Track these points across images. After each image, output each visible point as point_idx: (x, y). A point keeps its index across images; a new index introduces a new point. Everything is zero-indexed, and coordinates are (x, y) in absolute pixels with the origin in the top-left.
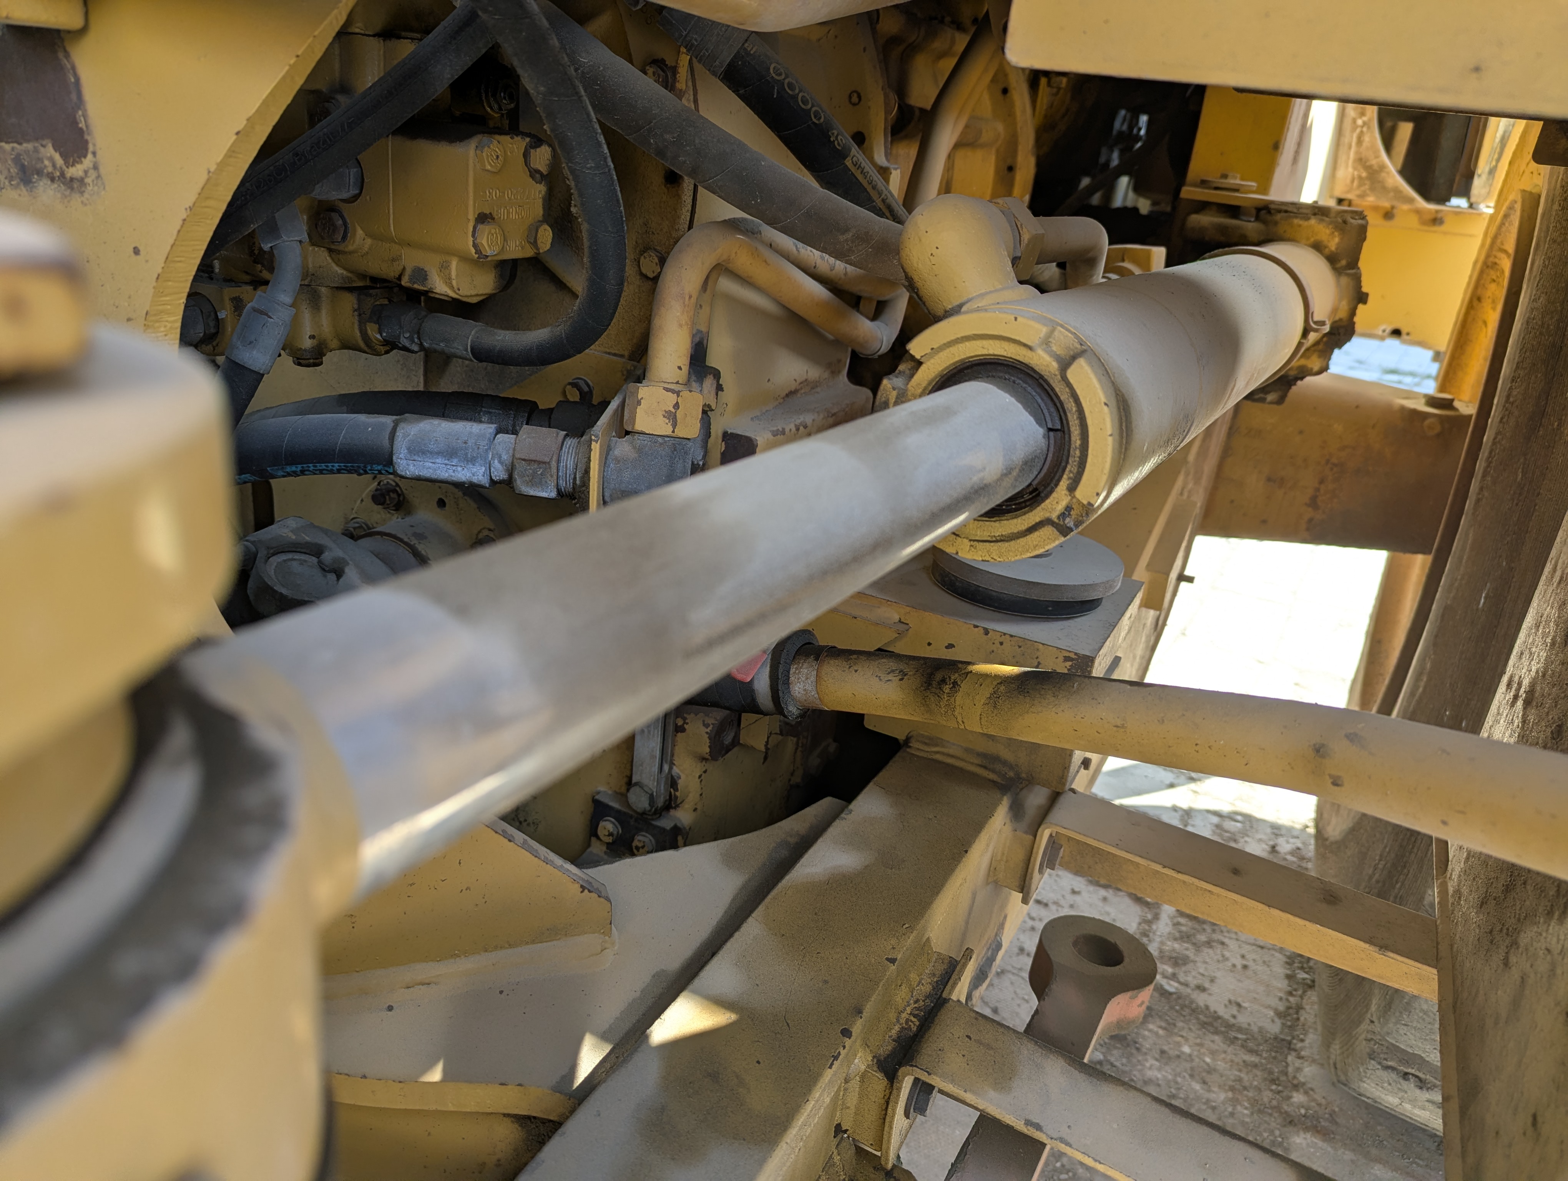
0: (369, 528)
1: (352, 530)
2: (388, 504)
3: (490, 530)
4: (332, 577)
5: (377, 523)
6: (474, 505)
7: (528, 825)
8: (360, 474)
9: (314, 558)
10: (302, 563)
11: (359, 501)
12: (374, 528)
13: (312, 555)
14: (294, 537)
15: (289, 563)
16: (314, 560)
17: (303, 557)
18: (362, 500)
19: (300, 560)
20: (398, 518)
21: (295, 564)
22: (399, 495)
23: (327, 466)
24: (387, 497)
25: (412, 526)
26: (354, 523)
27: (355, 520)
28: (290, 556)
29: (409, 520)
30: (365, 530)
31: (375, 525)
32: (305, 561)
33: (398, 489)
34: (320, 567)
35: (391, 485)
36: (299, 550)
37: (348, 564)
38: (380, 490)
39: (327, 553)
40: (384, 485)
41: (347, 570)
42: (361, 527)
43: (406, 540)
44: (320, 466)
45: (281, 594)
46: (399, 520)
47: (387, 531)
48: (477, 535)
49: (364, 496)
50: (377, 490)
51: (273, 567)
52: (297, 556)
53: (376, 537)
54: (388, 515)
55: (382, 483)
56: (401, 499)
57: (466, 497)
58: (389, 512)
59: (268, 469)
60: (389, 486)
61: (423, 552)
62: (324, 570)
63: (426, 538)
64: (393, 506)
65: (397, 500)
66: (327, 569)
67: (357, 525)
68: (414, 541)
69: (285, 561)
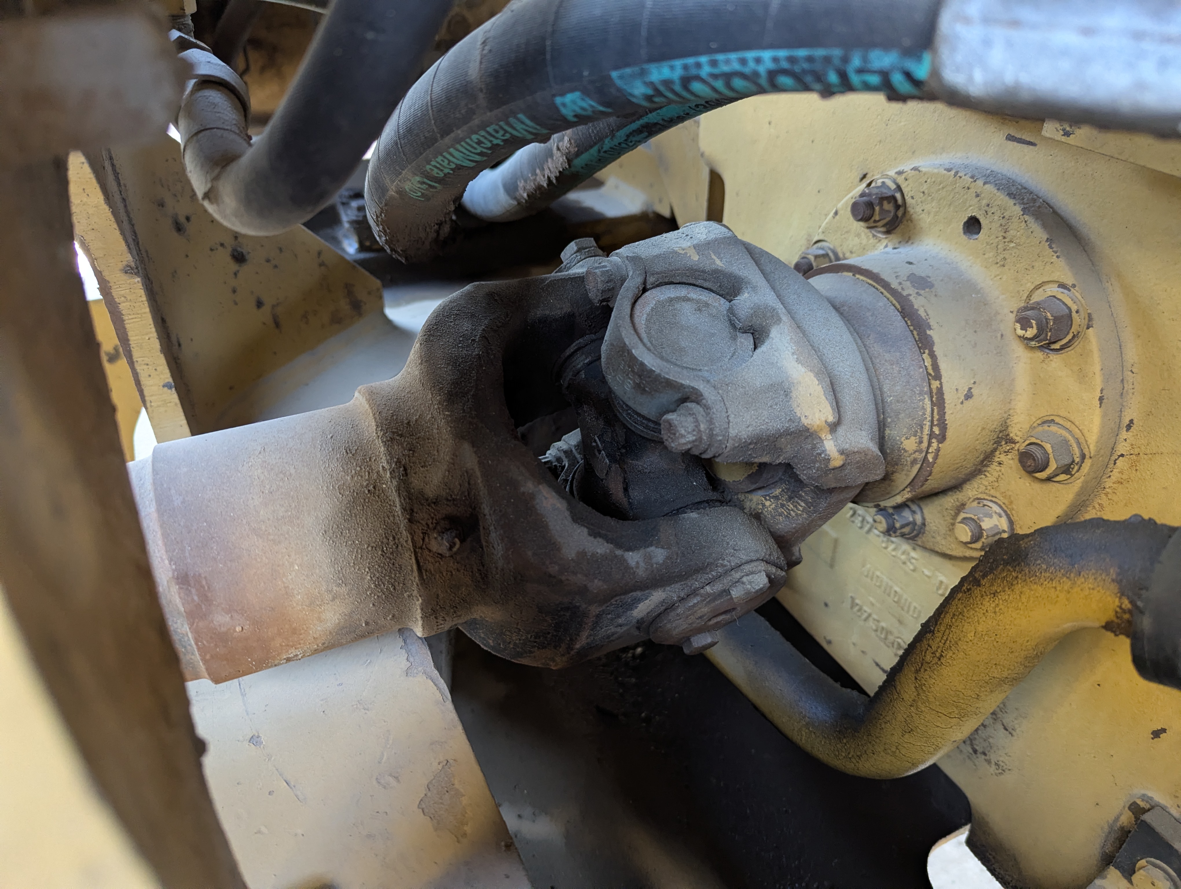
0: (838, 258)
1: (812, 258)
2: (875, 221)
3: (1062, 286)
4: (747, 341)
5: (851, 252)
6: (1040, 233)
7: (989, 762)
8: (827, 92)
9: (723, 301)
10: (701, 307)
11: (832, 214)
12: (845, 259)
13: (721, 296)
14: (696, 258)
15: (678, 306)
16: (720, 304)
17: (705, 296)
18: (836, 213)
19: (698, 301)
20: (886, 246)
21: (687, 308)
22: (898, 207)
23: (743, 62)
24: (877, 208)
25: (910, 263)
26: (818, 248)
27: (819, 244)
28: (682, 291)
29: (907, 252)
30: (831, 261)
31: (848, 255)
32: (707, 305)
33: (898, 196)
34: (730, 320)
35: (888, 188)
36: (699, 282)
37: (779, 320)
38: (869, 195)
39: (746, 295)
40: (878, 187)
41: (774, 332)
42: (826, 256)
43: (894, 285)
44: (728, 62)
45: (642, 364)
46: (889, 249)
47: (866, 266)
48: (1032, 292)
49: (840, 205)
50: (862, 195)
51: (648, 309)
52: (694, 294)
53: (845, 274)
54: (872, 241)
55: (873, 185)
56: (900, 213)
57: (1026, 217)
58: (874, 236)
59: (614, 74)
60: (884, 191)
61: (922, 312)
62: (733, 326)
63: (931, 286)
64: (883, 226)
65: (892, 214)
66: (739, 325)
67: (821, 252)
68: (909, 290)
69: (671, 300)
